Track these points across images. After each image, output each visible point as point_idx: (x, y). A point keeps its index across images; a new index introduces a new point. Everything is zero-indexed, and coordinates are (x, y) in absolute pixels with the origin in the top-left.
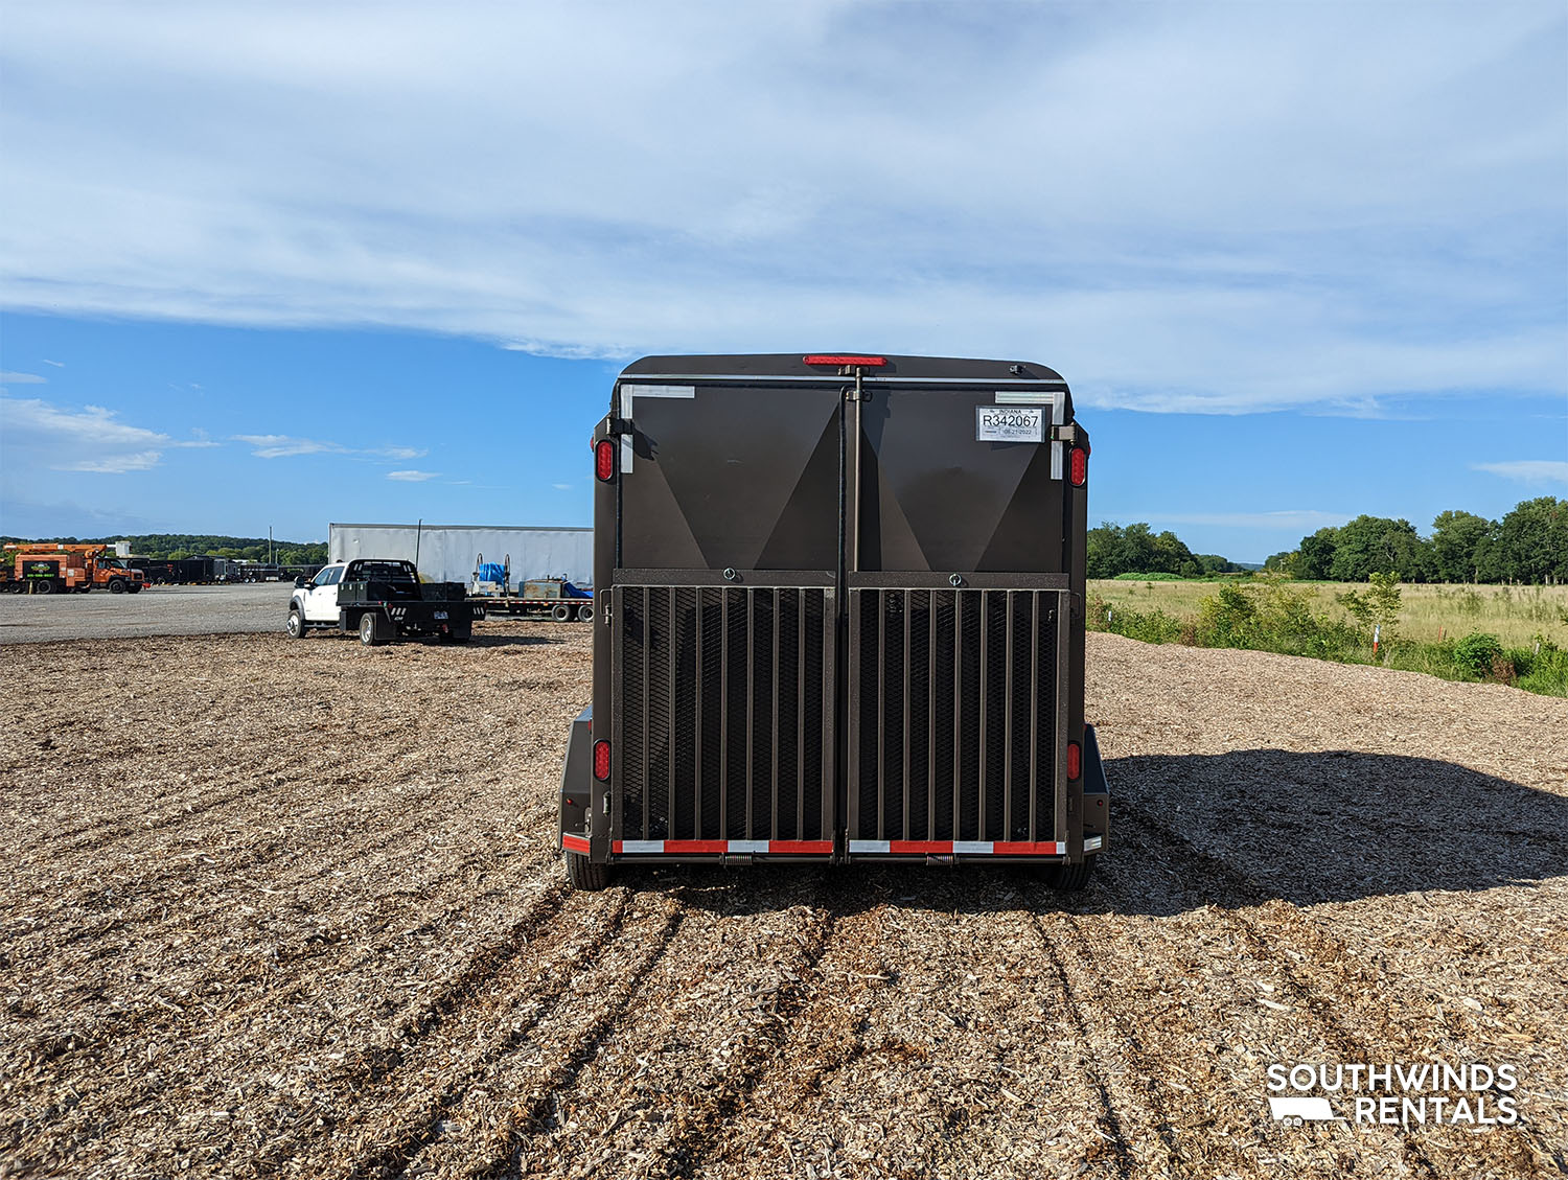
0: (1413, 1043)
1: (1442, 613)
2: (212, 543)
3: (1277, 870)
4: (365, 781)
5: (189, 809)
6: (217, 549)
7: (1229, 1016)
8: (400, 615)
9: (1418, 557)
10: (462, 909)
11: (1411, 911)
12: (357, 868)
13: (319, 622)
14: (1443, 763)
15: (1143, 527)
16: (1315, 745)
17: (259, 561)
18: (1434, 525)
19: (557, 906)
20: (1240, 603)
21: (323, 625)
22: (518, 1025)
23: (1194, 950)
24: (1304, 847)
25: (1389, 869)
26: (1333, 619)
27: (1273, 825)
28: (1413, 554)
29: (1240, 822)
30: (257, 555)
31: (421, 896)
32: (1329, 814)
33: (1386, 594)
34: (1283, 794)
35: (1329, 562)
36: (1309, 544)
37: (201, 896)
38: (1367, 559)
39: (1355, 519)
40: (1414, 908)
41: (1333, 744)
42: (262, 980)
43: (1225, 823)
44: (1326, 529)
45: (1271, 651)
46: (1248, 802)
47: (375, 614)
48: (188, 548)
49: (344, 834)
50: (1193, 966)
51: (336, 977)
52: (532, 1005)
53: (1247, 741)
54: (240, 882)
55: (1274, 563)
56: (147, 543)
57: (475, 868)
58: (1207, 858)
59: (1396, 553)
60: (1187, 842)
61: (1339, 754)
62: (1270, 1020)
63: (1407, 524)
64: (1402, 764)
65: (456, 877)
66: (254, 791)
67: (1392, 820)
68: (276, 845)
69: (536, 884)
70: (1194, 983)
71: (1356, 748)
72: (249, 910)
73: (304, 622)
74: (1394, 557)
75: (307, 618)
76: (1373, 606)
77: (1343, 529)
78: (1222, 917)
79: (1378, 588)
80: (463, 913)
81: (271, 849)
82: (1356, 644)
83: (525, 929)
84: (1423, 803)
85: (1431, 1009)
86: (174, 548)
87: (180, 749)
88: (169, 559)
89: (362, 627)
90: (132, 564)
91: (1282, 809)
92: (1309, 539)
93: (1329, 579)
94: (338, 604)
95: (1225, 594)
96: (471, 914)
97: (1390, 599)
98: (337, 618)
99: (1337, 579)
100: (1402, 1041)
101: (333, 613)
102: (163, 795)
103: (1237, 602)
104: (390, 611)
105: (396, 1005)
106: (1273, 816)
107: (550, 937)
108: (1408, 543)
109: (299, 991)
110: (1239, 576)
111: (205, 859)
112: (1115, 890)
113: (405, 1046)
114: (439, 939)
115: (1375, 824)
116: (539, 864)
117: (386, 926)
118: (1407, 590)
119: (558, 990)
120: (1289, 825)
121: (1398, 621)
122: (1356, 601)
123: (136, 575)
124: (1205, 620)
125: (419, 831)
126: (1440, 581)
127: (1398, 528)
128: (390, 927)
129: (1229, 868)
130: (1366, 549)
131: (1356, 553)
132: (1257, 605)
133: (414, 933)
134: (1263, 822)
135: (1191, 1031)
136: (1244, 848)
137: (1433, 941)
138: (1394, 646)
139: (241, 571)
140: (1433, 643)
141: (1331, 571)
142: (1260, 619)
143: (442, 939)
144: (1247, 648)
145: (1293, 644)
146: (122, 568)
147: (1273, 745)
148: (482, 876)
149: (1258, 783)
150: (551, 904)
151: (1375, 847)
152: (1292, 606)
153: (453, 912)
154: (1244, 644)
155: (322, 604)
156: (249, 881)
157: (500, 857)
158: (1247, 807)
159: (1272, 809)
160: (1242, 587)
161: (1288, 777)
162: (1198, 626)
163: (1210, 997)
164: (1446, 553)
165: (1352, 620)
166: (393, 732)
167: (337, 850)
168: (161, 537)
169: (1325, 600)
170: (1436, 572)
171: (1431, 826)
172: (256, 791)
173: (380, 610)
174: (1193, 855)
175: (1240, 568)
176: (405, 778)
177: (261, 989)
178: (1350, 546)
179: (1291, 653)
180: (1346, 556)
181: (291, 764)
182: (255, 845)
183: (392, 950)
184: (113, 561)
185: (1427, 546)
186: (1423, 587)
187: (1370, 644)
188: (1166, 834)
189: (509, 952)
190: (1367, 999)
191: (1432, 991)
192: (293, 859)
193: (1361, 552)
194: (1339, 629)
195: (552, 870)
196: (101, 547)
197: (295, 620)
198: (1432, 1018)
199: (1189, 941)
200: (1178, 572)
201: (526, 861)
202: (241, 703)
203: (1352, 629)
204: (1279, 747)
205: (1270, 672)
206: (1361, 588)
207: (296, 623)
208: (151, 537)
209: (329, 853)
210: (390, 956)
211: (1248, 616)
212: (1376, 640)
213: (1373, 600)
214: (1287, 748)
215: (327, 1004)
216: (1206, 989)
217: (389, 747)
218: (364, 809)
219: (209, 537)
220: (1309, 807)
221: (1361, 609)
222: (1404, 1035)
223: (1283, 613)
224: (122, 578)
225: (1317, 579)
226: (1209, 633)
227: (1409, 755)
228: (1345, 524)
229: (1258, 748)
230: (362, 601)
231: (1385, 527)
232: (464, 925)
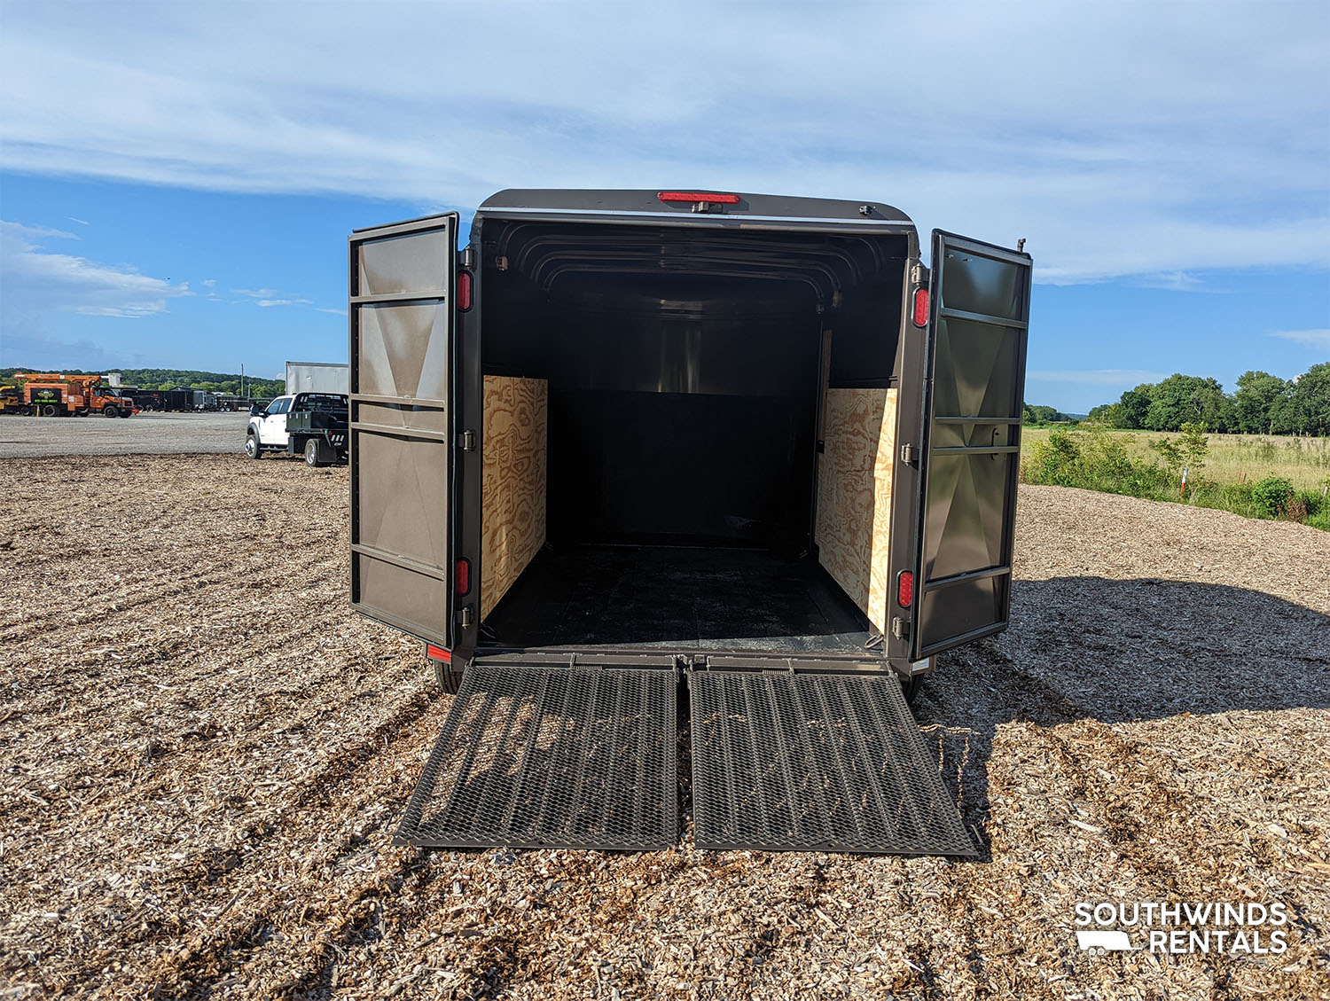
0: (1220, 870)
1: (1241, 459)
2: (196, 377)
3: (1091, 690)
4: (276, 586)
5: (114, 607)
6: (199, 382)
7: (1042, 837)
8: (339, 441)
9: (1222, 410)
11: (1216, 733)
12: (250, 667)
13: (272, 446)
14: (1245, 591)
16: (1129, 573)
17: (235, 394)
18: (1238, 384)
19: (422, 708)
20: (1066, 447)
21: (275, 448)
22: (360, 828)
23: (1011, 768)
24: (1117, 668)
25: (1195, 691)
26: (1147, 462)
27: (1089, 647)
28: (1218, 408)
29: (1058, 644)
30: (233, 389)
31: (301, 695)
32: (1140, 637)
33: (1195, 442)
34: (1099, 617)
35: (1144, 414)
36: (1128, 398)
37: (101, 690)
38: (1178, 412)
39: (1169, 377)
40: (1220, 730)
41: (1145, 573)
43: (1045, 644)
44: (1143, 385)
45: (1091, 489)
46: (1067, 625)
47: (317, 440)
48: (175, 381)
49: (246, 634)
50: (1009, 784)
52: (379, 808)
53: (1068, 568)
54: (140, 677)
55: (1097, 413)
57: (356, 670)
58: (1027, 677)
59: (1203, 407)
60: (1010, 661)
61: (1150, 582)
62: (1081, 841)
63: (1214, 382)
64: (1207, 592)
65: (337, 678)
66: (176, 593)
67: (1198, 644)
68: (181, 643)
69: (409, 687)
70: (1010, 801)
71: (1166, 577)
72: (140, 705)
73: (259, 445)
74: (1201, 410)
75: (262, 442)
76: (1183, 452)
77: (1158, 385)
78: (1039, 735)
79: (1188, 436)
80: (335, 713)
81: (175, 647)
82: (1166, 485)
83: (388, 730)
84: (1227, 629)
85: (1237, 834)
87: (124, 552)
89: (307, 451)
90: (124, 393)
91: (1098, 632)
92: (1128, 393)
93: (1144, 428)
94: (287, 431)
95: (1054, 439)
96: (341, 715)
97: (1198, 446)
98: (286, 443)
99: (1151, 428)
100: (1210, 867)
101: (282, 438)
102: (96, 594)
103: (1064, 446)
104: (330, 439)
106: (1089, 639)
107: (410, 739)
108: (1214, 399)
110: (1066, 424)
111: (113, 655)
112: (941, 705)
114: (306, 738)
115: (1182, 648)
116: (415, 668)
117: (261, 724)
118: (1213, 439)
119: (406, 793)
120: (1104, 648)
121: (1204, 465)
122: (1168, 447)
123: (126, 402)
124: (1036, 461)
125: (316, 633)
126: (1239, 432)
127: (1206, 386)
128: (265, 725)
129: (1047, 687)
130: (1178, 403)
131: (1169, 406)
132: (1081, 449)
133: (285, 732)
134: (1080, 644)
135: (1005, 852)
136: (1061, 668)
137: (1239, 765)
138: (1199, 486)
139: (218, 402)
140: (1234, 485)
141: (1146, 422)
142: (1083, 461)
143: (310, 738)
144: (1071, 486)
145: (1111, 483)
146: (115, 396)
147: (1091, 573)
148: (361, 678)
149: (1077, 607)
150: (419, 706)
151: (1183, 670)
152: (1112, 450)
153: (325, 712)
154: (1068, 482)
155: (274, 430)
156: (149, 676)
157: (381, 660)
158: (1065, 629)
159: (1088, 631)
160: (1069, 434)
161: (1104, 602)
162: (1029, 466)
163: (1024, 816)
164: (1246, 408)
165: (1164, 464)
166: (314, 543)
167: (237, 650)
169: (1141, 447)
170: (1237, 424)
171: (1234, 651)
172: (179, 592)
173: (322, 436)
174: (1014, 673)
175: (1067, 418)
176: (314, 584)
177: (128, 784)
178: (1163, 401)
179: (1109, 491)
180: (1160, 408)
181: (216, 569)
182: (162, 643)
183: (260, 748)
184: (107, 391)
185: (1231, 402)
186: (1225, 437)
187: (1178, 484)
188: (990, 653)
189: (368, 753)
190: (1175, 823)
191: (1238, 816)
192: (194, 657)
193: (1173, 405)
194: (1151, 472)
195: (426, 674)
196: (96, 378)
197: (252, 443)
198: (1239, 845)
199: (1007, 759)
201: (404, 665)
202: (189, 514)
203: (1163, 471)
204: (1097, 574)
205: (1090, 507)
206: (1174, 437)
207: (253, 446)
209: (229, 651)
210: (256, 754)
211: (1073, 458)
212: (1184, 481)
213: (1183, 447)
214: (1103, 575)
215: (186, 800)
216: (1021, 808)
217: (306, 556)
218: (269, 612)
219: (193, 372)
220: (1122, 630)
221: (1172, 453)
223: (1103, 456)
224: (115, 405)
225: (1134, 428)
226: (1038, 472)
227: (1214, 583)
228: (1161, 381)
229: (1078, 575)
230: (307, 429)
231: (1195, 384)
232: (332, 725)
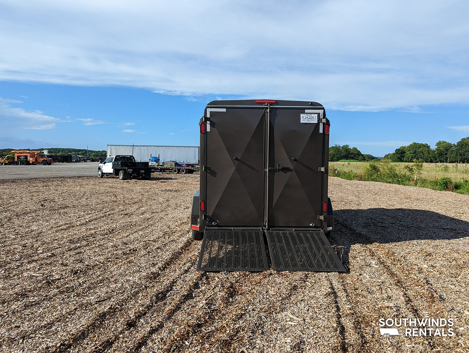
1: (437, 172)
3: (379, 237)
5: (88, 221)
6: (71, 152)
7: (363, 268)
8: (131, 171)
9: (431, 155)
10: (166, 244)
11: (413, 246)
12: (136, 235)
13: (107, 173)
14: (429, 211)
15: (347, 146)
16: (393, 207)
17: (84, 156)
18: (436, 145)
19: (190, 244)
20: (375, 168)
22: (186, 268)
23: (355, 254)
24: (387, 232)
25: (409, 237)
26: (403, 173)
27: (379, 227)
28: (429, 154)
29: (370, 226)
30: (83, 154)
31: (154, 241)
32: (395, 224)
33: (418, 166)
34: (383, 219)
35: (403, 157)
36: (397, 151)
37: (98, 241)
38: (415, 156)
39: (412, 143)
41: (398, 206)
42: (120, 259)
43: (366, 226)
44: (403, 147)
45: (384, 182)
46: (373, 221)
47: (123, 171)
48: (63, 152)
49: (130, 227)
50: (355, 257)
51: (139, 258)
52: (189, 264)
53: (374, 206)
55: (387, 157)
56: (51, 150)
57: (167, 235)
58: (360, 234)
59: (424, 154)
60: (355, 230)
61: (400, 209)
62: (373, 269)
63: (428, 145)
64: (417, 212)
65: (162, 237)
67: (412, 225)
68: (114, 229)
69: (183, 239)
70: (355, 261)
71: (405, 208)
72: (112, 244)
73: (103, 173)
76: (415, 169)
77: (408, 146)
78: (363, 247)
79: (416, 164)
80: (167, 245)
82: (409, 180)
83: (183, 248)
84: (421, 221)
85: (415, 267)
86: (58, 152)
87: (79, 206)
88: (57, 155)
89: (120, 175)
90: (48, 156)
91: (382, 223)
92: (397, 149)
93: (403, 161)
94: (112, 168)
95: (371, 166)
96: (169, 245)
97: (420, 167)
99: (406, 161)
100: (407, 274)
101: (111, 171)
102: (79, 217)
103: (374, 168)
104: (128, 170)
105: (155, 264)
107: (190, 250)
108: (428, 151)
109: (131, 261)
110: (376, 161)
111: (97, 232)
112: (336, 241)
113: (160, 272)
114: (162, 250)
115: (407, 227)
116: (184, 234)
117: (148, 247)
118: (425, 164)
119: (194, 261)
120: (384, 227)
121: (422, 174)
122: (409, 168)
123: (50, 160)
124: (365, 173)
125: (150, 227)
126: (437, 162)
127: (425, 146)
128: (149, 248)
129: (366, 236)
130: (415, 152)
131: (412, 154)
132: (380, 169)
133: (155, 249)
134: (377, 226)
135: (353, 271)
136: (370, 232)
137: (418, 253)
138: (420, 181)
139: (80, 159)
140: (432, 180)
141: (404, 159)
142: (381, 173)
143: (163, 250)
144: (377, 181)
145: (391, 180)
146: (46, 158)
147: (381, 207)
148: (169, 237)
149: (376, 216)
150: (188, 245)
151: (406, 231)
152: (391, 169)
153: (164, 244)
154: (376, 180)
155: (108, 168)
156: (109, 238)
157: (173, 233)
158: (372, 222)
159: (379, 223)
160: (377, 164)
161: (385, 215)
162: (363, 175)
163: (359, 264)
164: (439, 154)
165: (408, 173)
166: (136, 203)
167: (130, 231)
168: (55, 149)
169: (401, 167)
170: (436, 159)
171: (422, 227)
172: (104, 217)
173: (125, 170)
174: (357, 233)
175: (376, 158)
176: (142, 214)
177: (121, 261)
178: (410, 152)
179: (390, 183)
180: (409, 154)
181: (110, 210)
182: (108, 229)
183: (151, 252)
184: (43, 156)
185: (434, 152)
186: (432, 164)
187: (413, 180)
188: (350, 228)
189: (181, 253)
190: (399, 265)
191: (416, 263)
192: (119, 233)
194: (404, 176)
195: (187, 235)
196: (39, 151)
198: (414, 269)
199: (354, 252)
200: (358, 159)
201: (180, 234)
202: (92, 195)
203: (408, 176)
204: (383, 207)
205: (383, 188)
206: (411, 164)
207: (101, 173)
208: (52, 149)
209: (128, 231)
210: (151, 254)
211: (378, 172)
212: (415, 179)
213: (414, 167)
214: (385, 208)
215: (138, 263)
216: (358, 262)
218: (134, 221)
219: (69, 149)
220: (389, 222)
221: (411, 170)
222: (407, 272)
223: (388, 171)
224: (46, 161)
225: (400, 162)
226: (366, 177)
227: (419, 209)
229: (377, 208)
230: (119, 167)
231: (421, 146)
232: (167, 247)
